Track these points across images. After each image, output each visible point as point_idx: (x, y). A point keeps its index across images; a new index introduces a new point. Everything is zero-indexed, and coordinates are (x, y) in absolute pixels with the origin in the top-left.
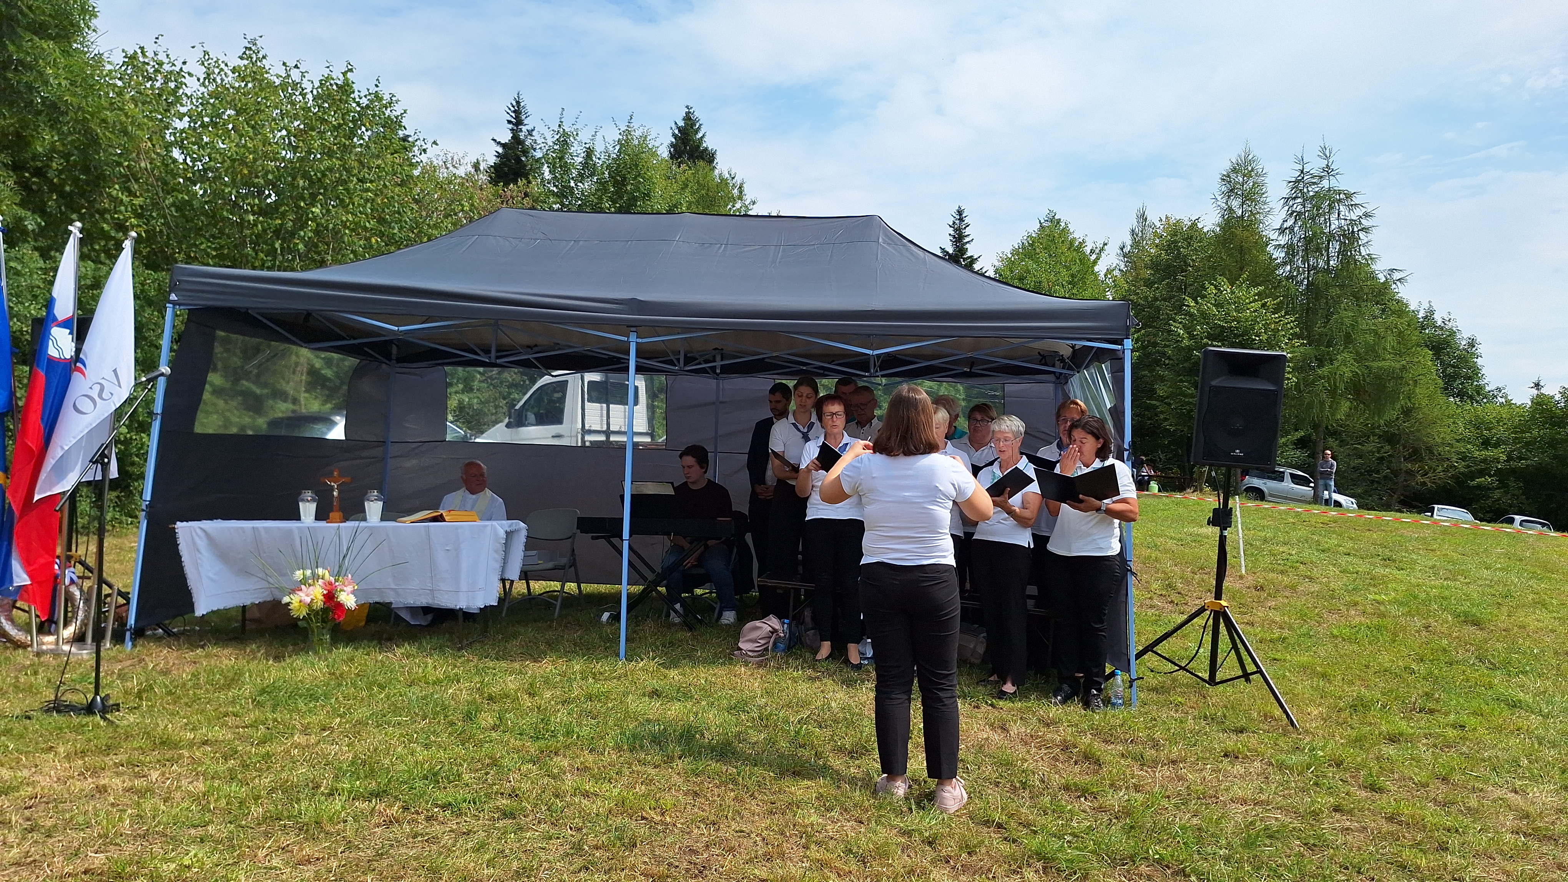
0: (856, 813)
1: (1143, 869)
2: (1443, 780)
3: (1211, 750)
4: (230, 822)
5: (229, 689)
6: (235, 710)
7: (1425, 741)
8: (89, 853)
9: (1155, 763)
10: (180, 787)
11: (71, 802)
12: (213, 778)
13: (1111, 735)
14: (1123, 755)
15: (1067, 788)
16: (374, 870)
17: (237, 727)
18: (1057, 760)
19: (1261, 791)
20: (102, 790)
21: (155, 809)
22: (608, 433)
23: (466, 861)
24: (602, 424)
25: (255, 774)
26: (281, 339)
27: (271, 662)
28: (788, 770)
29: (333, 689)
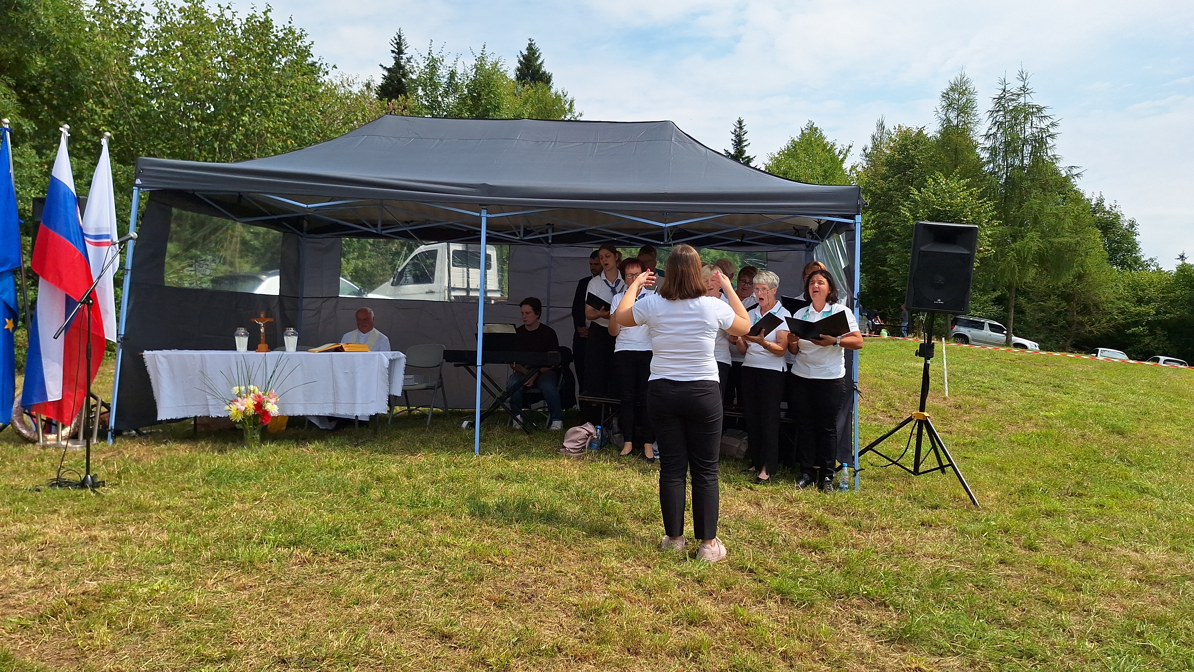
0: (645, 561)
1: (855, 601)
2: (1083, 542)
3: (911, 520)
4: (187, 561)
5: (185, 472)
6: (189, 486)
7: (1073, 516)
8: (86, 582)
9: (869, 529)
10: (150, 537)
11: (71, 547)
12: (174, 531)
13: (838, 510)
14: (846, 524)
15: (802, 546)
16: (292, 594)
17: (191, 498)
18: (797, 527)
19: (947, 549)
20: (94, 539)
21: (132, 552)
22: (468, 290)
23: (358, 588)
24: (463, 283)
25: (204, 529)
26: (220, 214)
27: (216, 454)
28: (596, 531)
29: (262, 472)
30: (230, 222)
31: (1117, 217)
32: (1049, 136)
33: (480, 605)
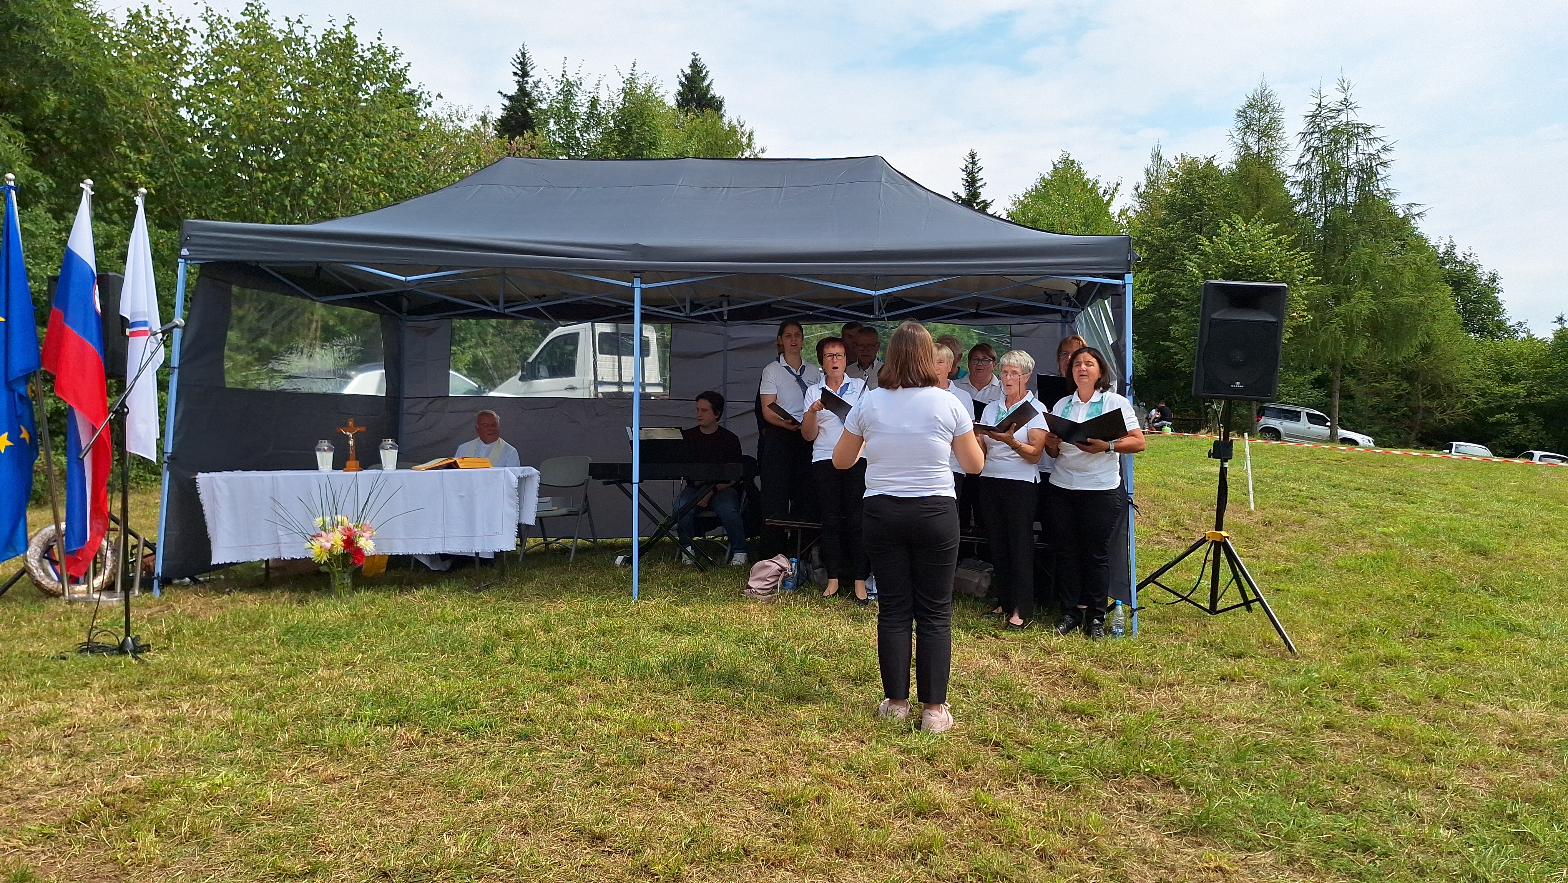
0: (858, 734)
1: (1134, 781)
2: (1435, 698)
3: (1208, 674)
4: (258, 747)
5: (255, 630)
6: (260, 648)
7: (1422, 663)
8: (127, 776)
9: (1152, 686)
10: (210, 716)
11: (107, 731)
12: (241, 708)
13: (1111, 662)
14: (1121, 679)
15: (1065, 710)
16: (394, 787)
17: (264, 664)
18: (1057, 685)
19: (1254, 710)
20: (136, 720)
21: (187, 736)
22: (620, 384)
23: (482, 778)
24: (614, 376)
25: (281, 704)
26: (293, 293)
27: (294, 606)
28: (793, 696)
29: (356, 628)
30: (308, 301)
31: (1473, 268)
32: (1381, 164)
33: (640, 796)
